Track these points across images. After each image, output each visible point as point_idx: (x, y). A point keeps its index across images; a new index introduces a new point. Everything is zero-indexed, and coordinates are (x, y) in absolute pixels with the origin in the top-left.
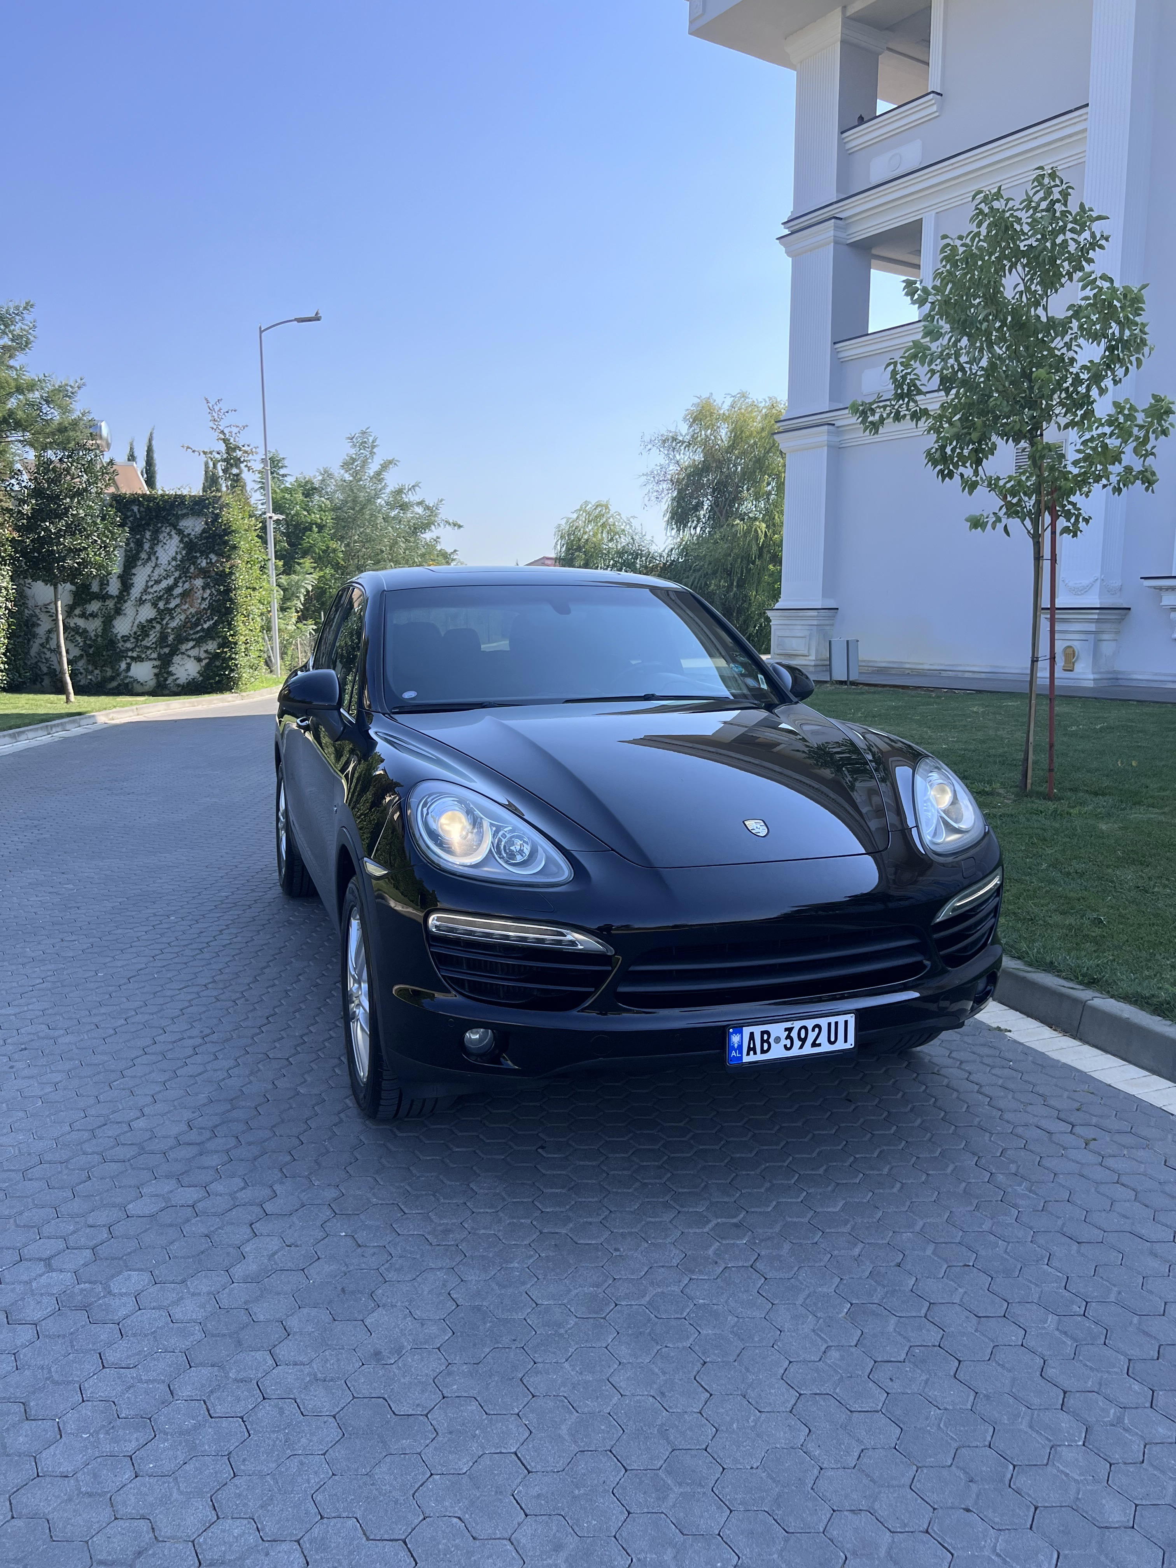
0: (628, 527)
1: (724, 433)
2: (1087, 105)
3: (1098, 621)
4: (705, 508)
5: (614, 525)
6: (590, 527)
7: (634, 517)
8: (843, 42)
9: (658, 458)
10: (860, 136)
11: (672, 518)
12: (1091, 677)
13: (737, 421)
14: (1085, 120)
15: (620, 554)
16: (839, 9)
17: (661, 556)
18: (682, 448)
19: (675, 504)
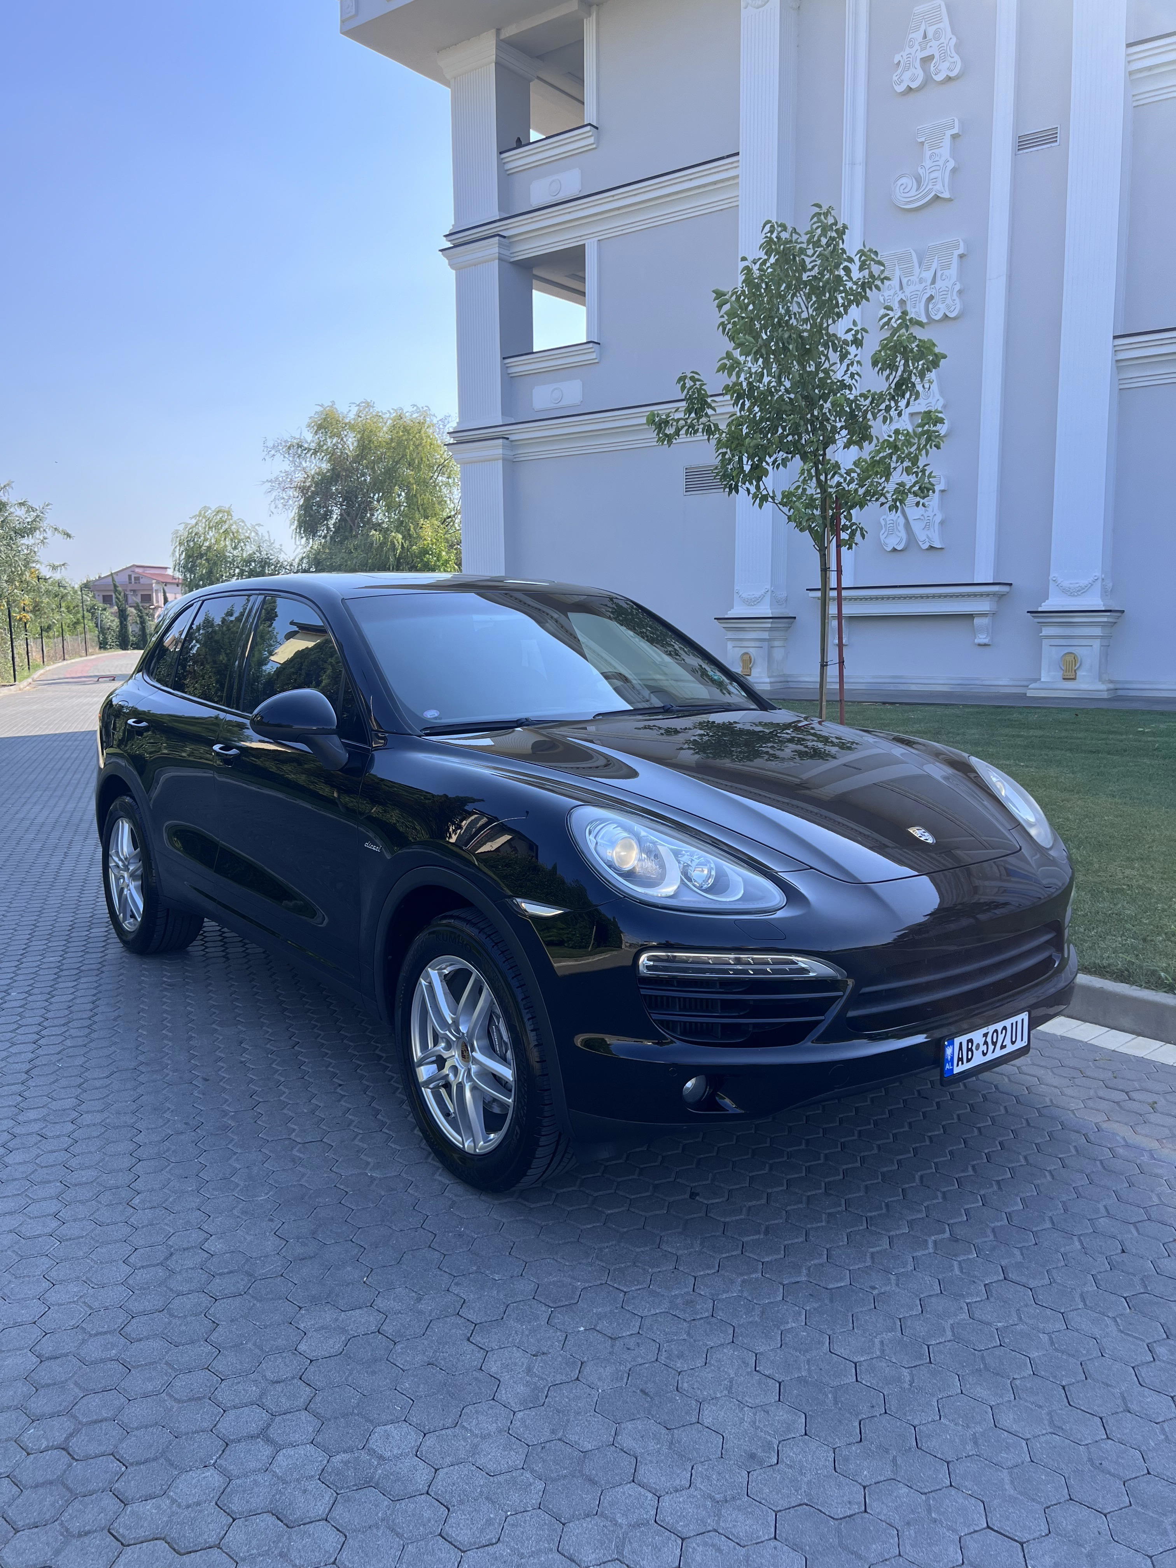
0: (253, 534)
1: (351, 442)
2: (738, 154)
3: (771, 629)
4: (335, 517)
5: (238, 532)
6: (211, 534)
7: (259, 525)
8: (497, 64)
9: (282, 465)
10: (518, 159)
11: (300, 526)
12: (768, 680)
13: (364, 431)
14: (736, 167)
15: (248, 562)
16: (494, 31)
17: (291, 565)
18: (308, 455)
19: (302, 512)
